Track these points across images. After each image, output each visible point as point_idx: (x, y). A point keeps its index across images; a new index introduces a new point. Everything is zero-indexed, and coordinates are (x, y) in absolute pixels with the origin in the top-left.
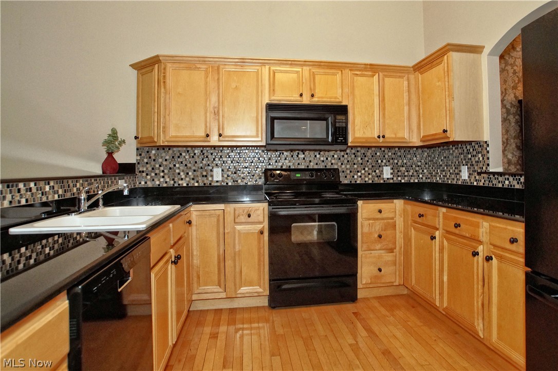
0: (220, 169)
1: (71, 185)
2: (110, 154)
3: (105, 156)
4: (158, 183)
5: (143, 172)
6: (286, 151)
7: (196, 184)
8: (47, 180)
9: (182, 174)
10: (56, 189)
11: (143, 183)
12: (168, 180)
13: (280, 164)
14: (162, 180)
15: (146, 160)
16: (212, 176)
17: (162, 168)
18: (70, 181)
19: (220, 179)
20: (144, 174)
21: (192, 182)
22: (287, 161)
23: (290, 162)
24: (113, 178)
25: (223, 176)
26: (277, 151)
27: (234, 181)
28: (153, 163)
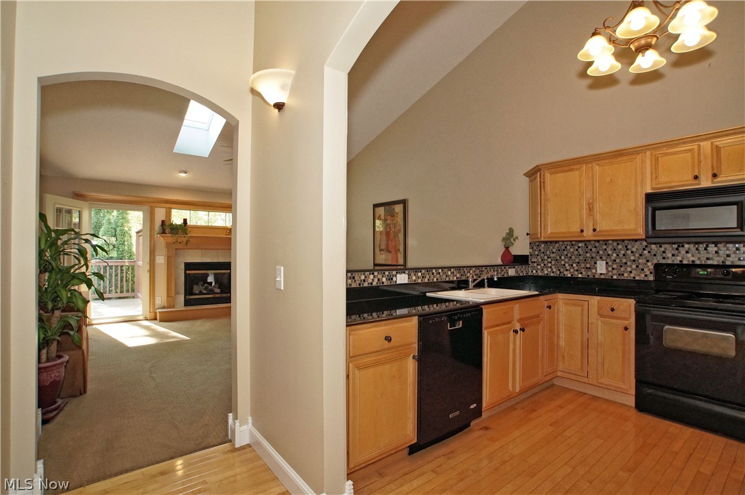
0: (605, 262)
1: (466, 271)
2: (507, 248)
3: (504, 249)
4: (546, 272)
5: (534, 262)
6: (688, 243)
7: (580, 276)
8: (449, 268)
9: (567, 265)
10: (455, 273)
11: (534, 272)
12: (554, 270)
13: (679, 258)
14: (550, 270)
15: (536, 253)
16: (596, 268)
17: (549, 260)
18: (465, 269)
19: (604, 271)
20: (535, 264)
21: (576, 273)
22: (689, 255)
23: (693, 256)
24: (503, 267)
25: (607, 269)
26: (674, 243)
27: (619, 275)
28: (542, 255)
